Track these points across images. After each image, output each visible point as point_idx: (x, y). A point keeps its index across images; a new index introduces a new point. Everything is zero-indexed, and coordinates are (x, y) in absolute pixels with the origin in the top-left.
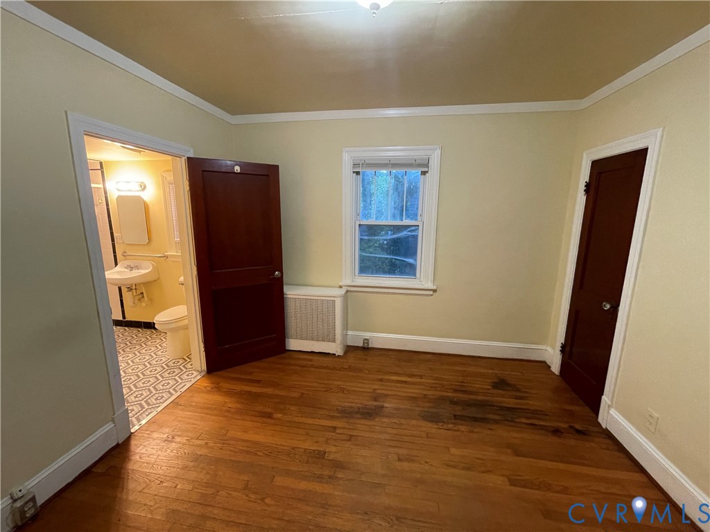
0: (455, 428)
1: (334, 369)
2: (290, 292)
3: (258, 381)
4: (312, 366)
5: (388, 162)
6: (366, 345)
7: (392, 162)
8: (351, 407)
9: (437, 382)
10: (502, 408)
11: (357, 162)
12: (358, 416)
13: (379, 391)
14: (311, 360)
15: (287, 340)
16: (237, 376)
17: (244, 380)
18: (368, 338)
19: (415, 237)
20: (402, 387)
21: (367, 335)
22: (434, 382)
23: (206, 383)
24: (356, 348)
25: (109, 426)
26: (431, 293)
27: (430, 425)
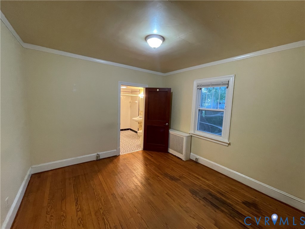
0: (199, 201)
1: (177, 163)
2: (171, 132)
3: (152, 157)
4: (171, 160)
5: (210, 84)
6: (196, 161)
7: (212, 84)
8: (170, 175)
9: (213, 185)
10: (233, 210)
11: (198, 85)
12: (169, 178)
13: (184, 176)
14: (173, 158)
15: (169, 148)
16: (150, 154)
17: (151, 156)
18: (198, 158)
19: (222, 117)
20: (195, 179)
21: (198, 157)
22: (211, 184)
23: (141, 152)
24: (192, 161)
25: (116, 150)
26: (227, 145)
27: (190, 193)
